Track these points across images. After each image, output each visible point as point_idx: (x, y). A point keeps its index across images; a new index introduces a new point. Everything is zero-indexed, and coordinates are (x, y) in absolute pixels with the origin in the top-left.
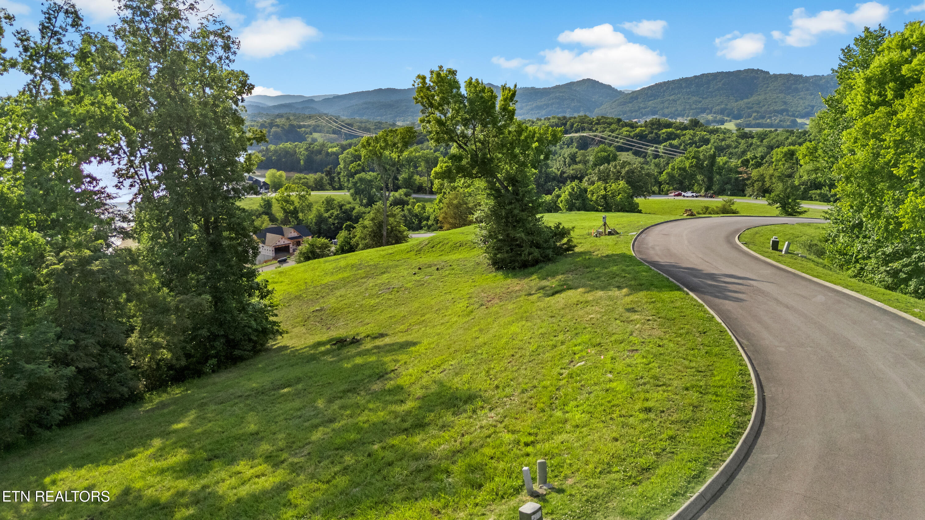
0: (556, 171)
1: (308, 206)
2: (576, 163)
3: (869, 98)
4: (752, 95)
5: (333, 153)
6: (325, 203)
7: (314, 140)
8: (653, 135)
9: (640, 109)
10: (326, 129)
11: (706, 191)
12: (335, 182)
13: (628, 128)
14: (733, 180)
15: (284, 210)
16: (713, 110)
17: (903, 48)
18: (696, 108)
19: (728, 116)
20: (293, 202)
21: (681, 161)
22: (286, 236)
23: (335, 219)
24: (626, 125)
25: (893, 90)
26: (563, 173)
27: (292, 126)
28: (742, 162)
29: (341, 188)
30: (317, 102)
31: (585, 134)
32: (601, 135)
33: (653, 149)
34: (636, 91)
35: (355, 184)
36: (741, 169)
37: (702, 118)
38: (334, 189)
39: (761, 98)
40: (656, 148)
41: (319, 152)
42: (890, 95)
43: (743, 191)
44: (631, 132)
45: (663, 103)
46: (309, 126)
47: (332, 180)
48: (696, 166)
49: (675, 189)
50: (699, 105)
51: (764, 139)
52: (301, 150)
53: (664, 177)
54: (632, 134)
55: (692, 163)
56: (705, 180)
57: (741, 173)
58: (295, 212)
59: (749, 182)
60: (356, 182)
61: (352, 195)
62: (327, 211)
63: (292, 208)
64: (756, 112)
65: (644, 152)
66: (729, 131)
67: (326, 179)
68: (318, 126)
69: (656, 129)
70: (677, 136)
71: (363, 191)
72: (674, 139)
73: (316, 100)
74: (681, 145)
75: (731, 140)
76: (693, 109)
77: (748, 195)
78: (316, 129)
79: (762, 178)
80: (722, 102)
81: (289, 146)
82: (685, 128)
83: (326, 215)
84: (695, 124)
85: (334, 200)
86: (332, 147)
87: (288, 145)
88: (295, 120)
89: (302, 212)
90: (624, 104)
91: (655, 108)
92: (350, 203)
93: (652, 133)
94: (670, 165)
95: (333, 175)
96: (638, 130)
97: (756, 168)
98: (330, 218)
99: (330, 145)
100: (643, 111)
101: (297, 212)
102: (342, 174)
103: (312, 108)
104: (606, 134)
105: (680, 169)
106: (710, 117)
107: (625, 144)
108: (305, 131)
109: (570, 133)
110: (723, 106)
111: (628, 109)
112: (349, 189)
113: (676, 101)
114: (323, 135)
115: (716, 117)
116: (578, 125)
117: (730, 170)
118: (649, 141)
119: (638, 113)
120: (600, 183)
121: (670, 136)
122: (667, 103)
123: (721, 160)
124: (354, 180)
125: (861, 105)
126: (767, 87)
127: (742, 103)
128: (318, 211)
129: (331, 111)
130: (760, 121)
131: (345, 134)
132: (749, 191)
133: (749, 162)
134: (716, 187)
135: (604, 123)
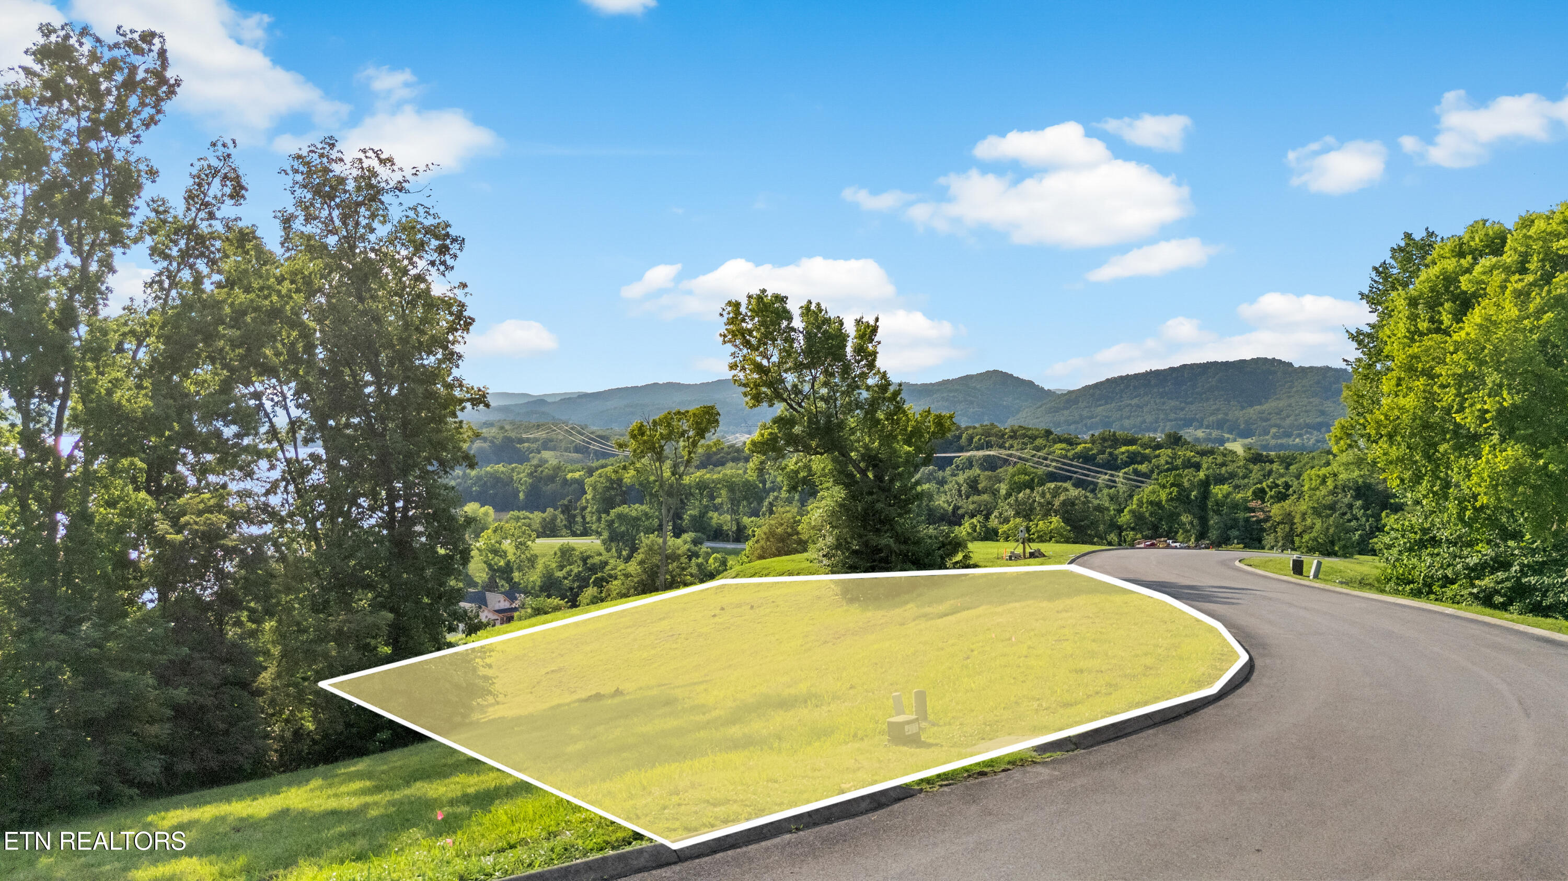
0: (946, 505)
1: (529, 560)
2: (978, 492)
3: (1415, 326)
4: (1267, 399)
5: (575, 481)
6: (559, 554)
7: (543, 462)
8: (1106, 455)
9: (1082, 418)
10: (563, 445)
11: (1197, 540)
12: (576, 523)
13: (1064, 445)
14: (1241, 523)
15: (490, 566)
16: (1205, 423)
17: (1461, 254)
18: (1176, 420)
19: (1230, 432)
20: (505, 553)
21: (1154, 492)
22: (490, 607)
23: (574, 581)
24: (1060, 440)
25: (1450, 313)
26: (956, 508)
27: (508, 440)
28: (1254, 493)
29: (585, 533)
30: (549, 403)
31: (992, 453)
32: (1018, 454)
33: (1107, 477)
34: (1073, 391)
35: (610, 524)
36: (1252, 504)
37: (1189, 434)
38: (574, 534)
39: (1281, 404)
40: (1112, 475)
41: (552, 479)
42: (1446, 319)
43: (1260, 540)
44: (1069, 450)
45: (1121, 410)
46: (536, 440)
47: (571, 520)
48: (1178, 499)
49: (1146, 538)
50: (1181, 415)
51: (1291, 464)
52: (522, 475)
53: (1125, 518)
54: (1070, 454)
55: (1171, 493)
56: (1195, 522)
57: (1253, 510)
58: (506, 572)
59: (1269, 524)
60: (613, 521)
61: (604, 542)
62: (561, 568)
63: (502, 563)
64: (1275, 426)
65: (1092, 483)
66: (1233, 453)
67: (561, 519)
68: (551, 441)
69: (1111, 447)
70: (1145, 459)
71: (622, 535)
72: (1141, 463)
73: (549, 400)
74: (1152, 471)
75: (1235, 465)
76: (1171, 420)
77: (1269, 546)
78: (547, 445)
79: (1288, 518)
80: (1218, 410)
81: (502, 469)
82: (1159, 446)
83: (559, 574)
84: (1175, 440)
85: (574, 549)
86: (572, 471)
87: (500, 467)
88: (513, 430)
89: (520, 569)
90: (1056, 410)
91: (1107, 417)
92: (600, 554)
93: (1104, 453)
94: (1135, 498)
95: (573, 512)
96: (1079, 448)
97: (1279, 501)
98: (565, 578)
99: (570, 467)
100: (1089, 422)
101: (512, 571)
102: (589, 509)
103: (543, 413)
104: (1026, 454)
105: (1151, 503)
106: (1200, 434)
107: (1060, 469)
108: (529, 448)
109: (968, 451)
110: (1220, 416)
111: (1063, 418)
112: (599, 534)
113: (1142, 408)
114: (558, 454)
115: (1210, 434)
116: (980, 439)
117: (1235, 506)
118: (1099, 466)
119: (1080, 426)
120: (1018, 520)
121: (1134, 459)
122: (1127, 409)
123: (1219, 491)
124: (609, 518)
125: (1405, 337)
126: (1291, 387)
127: (1252, 412)
128: (546, 567)
129: (576, 418)
130: (1284, 441)
131: (596, 452)
132: (1269, 539)
133: (1266, 493)
134: (1214, 534)
135: (1024, 436)
